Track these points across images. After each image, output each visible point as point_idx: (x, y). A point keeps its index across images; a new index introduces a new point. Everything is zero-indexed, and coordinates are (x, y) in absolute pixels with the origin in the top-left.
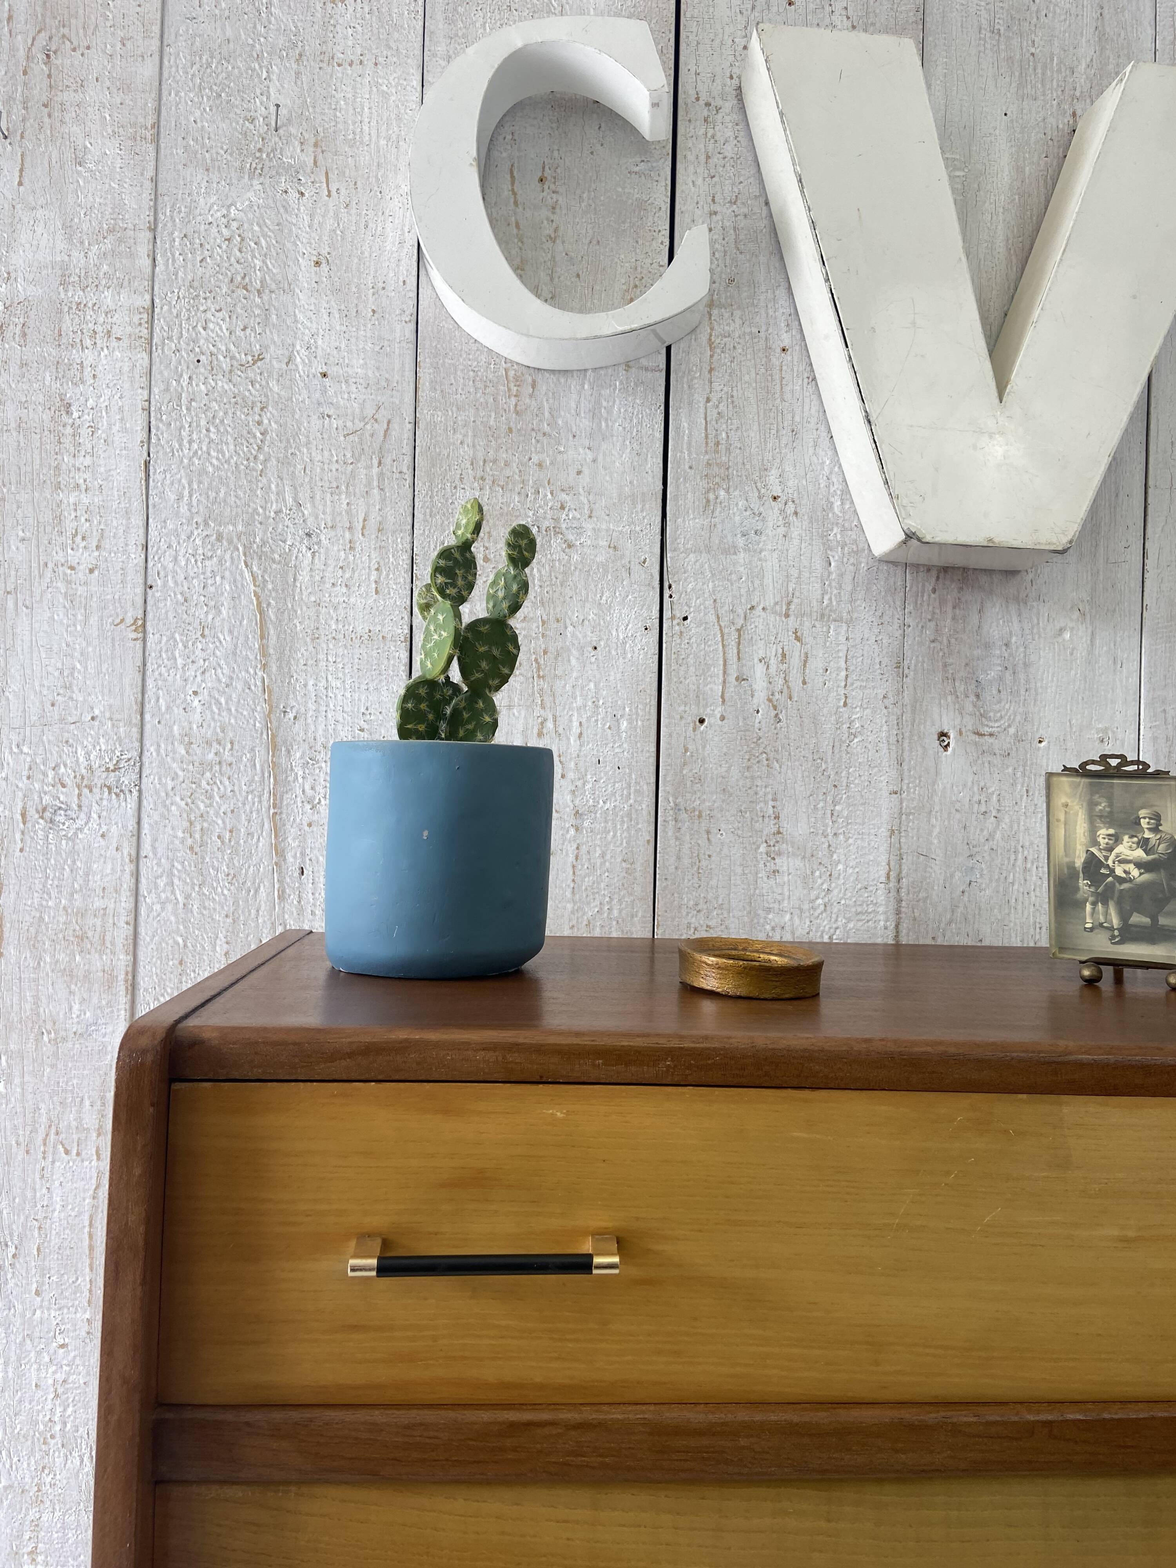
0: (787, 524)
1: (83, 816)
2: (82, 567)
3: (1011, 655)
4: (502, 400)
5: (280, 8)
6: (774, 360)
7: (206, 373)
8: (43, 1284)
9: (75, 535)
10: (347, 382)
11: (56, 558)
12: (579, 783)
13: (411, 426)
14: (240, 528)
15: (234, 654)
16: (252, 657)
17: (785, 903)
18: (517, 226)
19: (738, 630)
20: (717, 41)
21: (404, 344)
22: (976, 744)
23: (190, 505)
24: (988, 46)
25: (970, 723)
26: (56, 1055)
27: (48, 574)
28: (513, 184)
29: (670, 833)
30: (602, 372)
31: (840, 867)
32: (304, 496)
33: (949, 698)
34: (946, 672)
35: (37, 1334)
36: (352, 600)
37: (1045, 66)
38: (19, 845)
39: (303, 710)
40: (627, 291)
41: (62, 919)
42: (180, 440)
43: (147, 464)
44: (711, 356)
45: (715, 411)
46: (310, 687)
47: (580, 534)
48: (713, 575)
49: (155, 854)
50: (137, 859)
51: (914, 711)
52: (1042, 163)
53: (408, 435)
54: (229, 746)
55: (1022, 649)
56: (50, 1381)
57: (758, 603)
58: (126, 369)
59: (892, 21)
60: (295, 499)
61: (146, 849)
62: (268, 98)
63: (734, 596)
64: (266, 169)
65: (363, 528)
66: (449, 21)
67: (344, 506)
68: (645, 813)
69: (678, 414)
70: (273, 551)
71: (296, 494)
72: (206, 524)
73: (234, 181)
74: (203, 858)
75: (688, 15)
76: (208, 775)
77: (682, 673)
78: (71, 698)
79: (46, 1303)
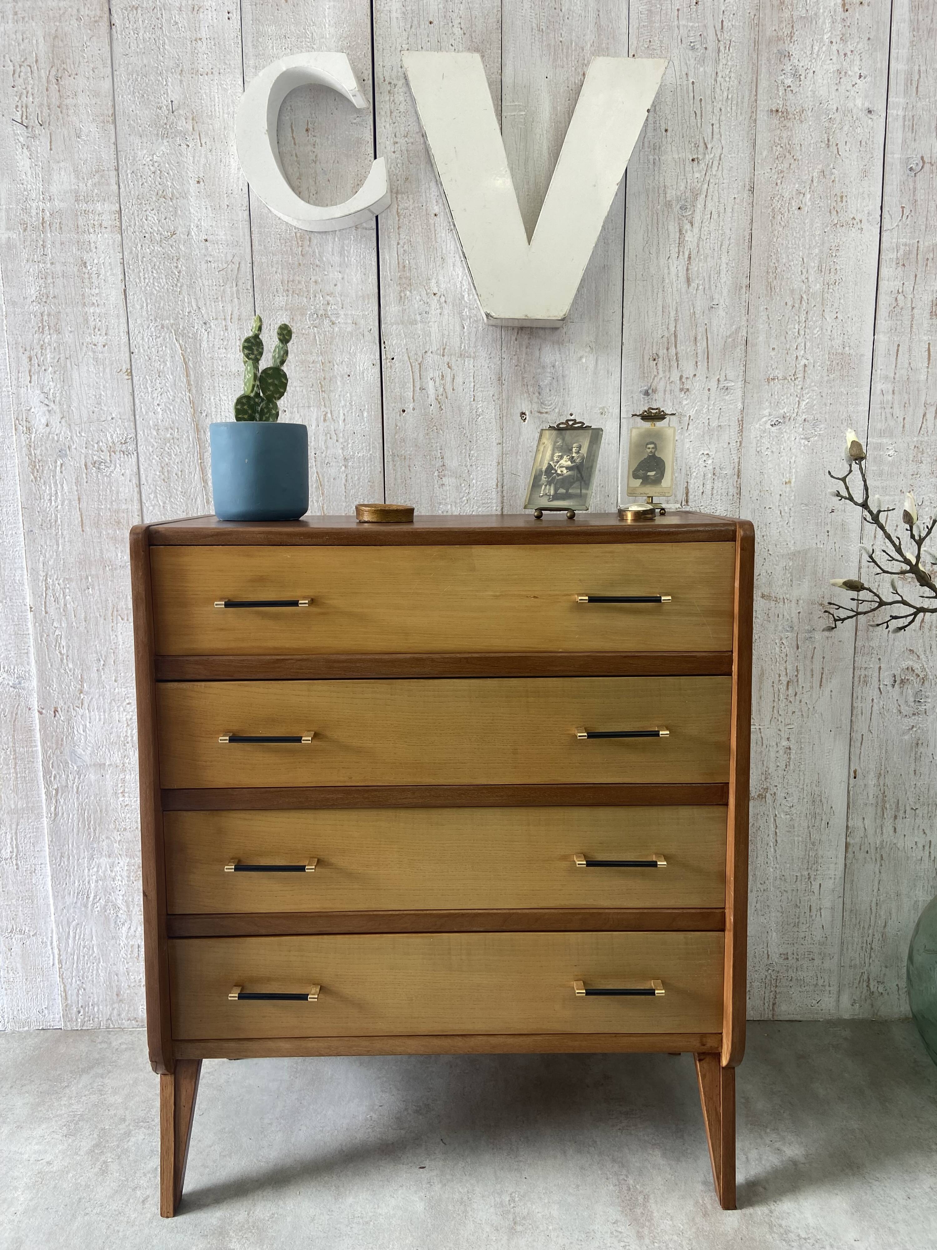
0: (441, 308)
1: (112, 465)
2: (100, 344)
3: (555, 371)
4: (295, 250)
5: (170, 46)
6: (431, 221)
7: (149, 243)
8: (118, 677)
9: (95, 329)
10: (217, 243)
11: (87, 340)
12: (345, 444)
13: (250, 265)
14: (172, 321)
15: (175, 385)
16: (183, 386)
17: (448, 500)
18: (296, 156)
19: (419, 364)
20: (393, 48)
21: (244, 222)
22: (539, 417)
23: (147, 311)
24: (536, 39)
25: (535, 407)
26: (113, 576)
27: (84, 349)
28: (293, 133)
29: (391, 467)
30: (344, 231)
31: (474, 481)
32: (201, 304)
33: (525, 395)
34: (524, 381)
35: (117, 699)
36: (229, 356)
37: (568, 48)
38: (85, 480)
39: (209, 412)
40: (354, 187)
41: (109, 514)
42: (140, 278)
43: (125, 291)
44: (399, 220)
45: (402, 249)
46: (212, 400)
47: (338, 317)
48: (405, 336)
49: (147, 483)
50: (139, 485)
51: (508, 402)
52: (567, 104)
53: (249, 270)
54: (176, 430)
55: (561, 368)
56: (125, 719)
57: (429, 350)
58: (111, 243)
59: (485, 28)
60: (197, 306)
61: (143, 480)
62: (167, 95)
63: (416, 346)
64: (169, 134)
65: (231, 318)
66: (255, 47)
67: (221, 308)
68: (378, 458)
69: (383, 252)
70: (188, 332)
71: (197, 302)
72: (156, 320)
73: (155, 141)
74: (170, 485)
75: (377, 34)
76: (168, 444)
77: (392, 387)
78: (101, 409)
79: (120, 686)
